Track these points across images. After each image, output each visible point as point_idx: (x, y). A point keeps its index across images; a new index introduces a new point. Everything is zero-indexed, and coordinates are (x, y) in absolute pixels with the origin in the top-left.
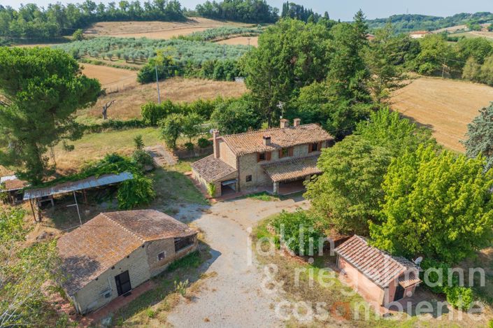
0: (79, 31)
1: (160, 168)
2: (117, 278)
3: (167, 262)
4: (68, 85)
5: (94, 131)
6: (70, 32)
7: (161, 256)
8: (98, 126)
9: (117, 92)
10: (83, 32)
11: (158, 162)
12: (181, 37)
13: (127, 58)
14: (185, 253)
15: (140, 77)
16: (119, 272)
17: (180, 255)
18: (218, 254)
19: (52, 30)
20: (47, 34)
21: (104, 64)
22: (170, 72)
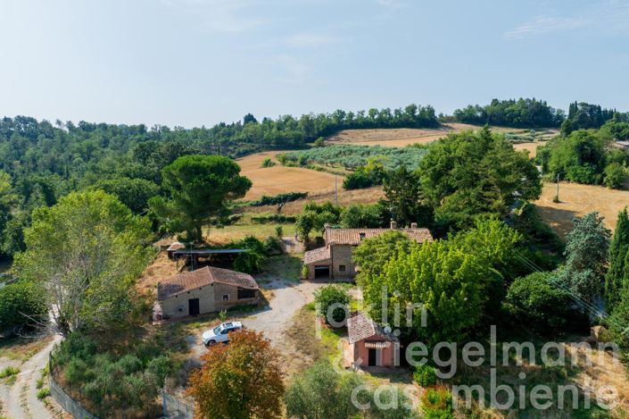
0: (321, 138)
1: (287, 254)
2: (190, 301)
3: (230, 304)
4: (219, 180)
5: (261, 223)
6: (313, 140)
7: (226, 297)
8: (265, 219)
9: (319, 195)
10: (324, 139)
11: (288, 249)
12: (418, 146)
13: (346, 166)
14: (246, 302)
15: (345, 183)
16: (192, 298)
17: (242, 302)
18: (271, 309)
19: (298, 138)
20: (292, 142)
21: (325, 170)
22: (378, 180)
